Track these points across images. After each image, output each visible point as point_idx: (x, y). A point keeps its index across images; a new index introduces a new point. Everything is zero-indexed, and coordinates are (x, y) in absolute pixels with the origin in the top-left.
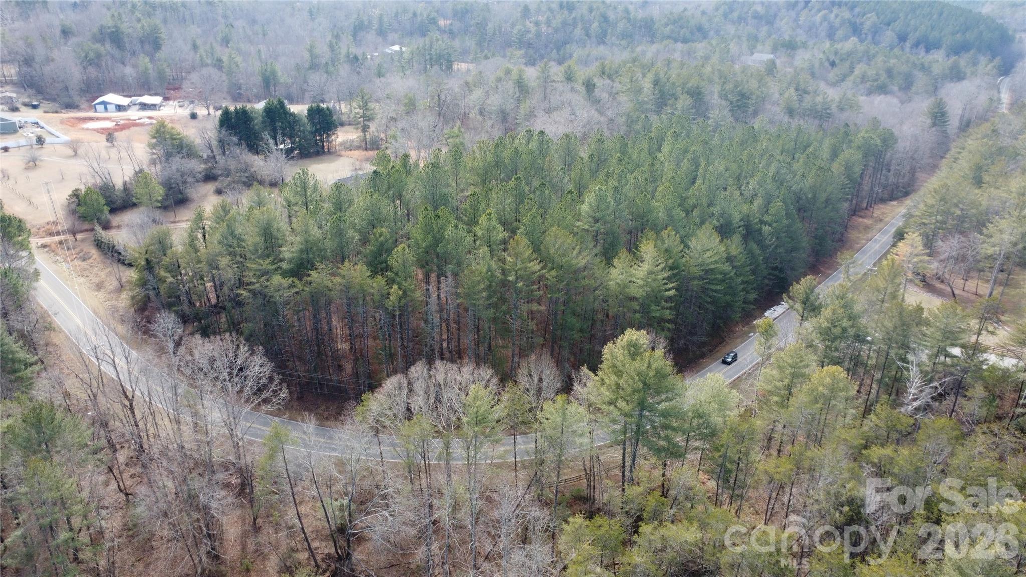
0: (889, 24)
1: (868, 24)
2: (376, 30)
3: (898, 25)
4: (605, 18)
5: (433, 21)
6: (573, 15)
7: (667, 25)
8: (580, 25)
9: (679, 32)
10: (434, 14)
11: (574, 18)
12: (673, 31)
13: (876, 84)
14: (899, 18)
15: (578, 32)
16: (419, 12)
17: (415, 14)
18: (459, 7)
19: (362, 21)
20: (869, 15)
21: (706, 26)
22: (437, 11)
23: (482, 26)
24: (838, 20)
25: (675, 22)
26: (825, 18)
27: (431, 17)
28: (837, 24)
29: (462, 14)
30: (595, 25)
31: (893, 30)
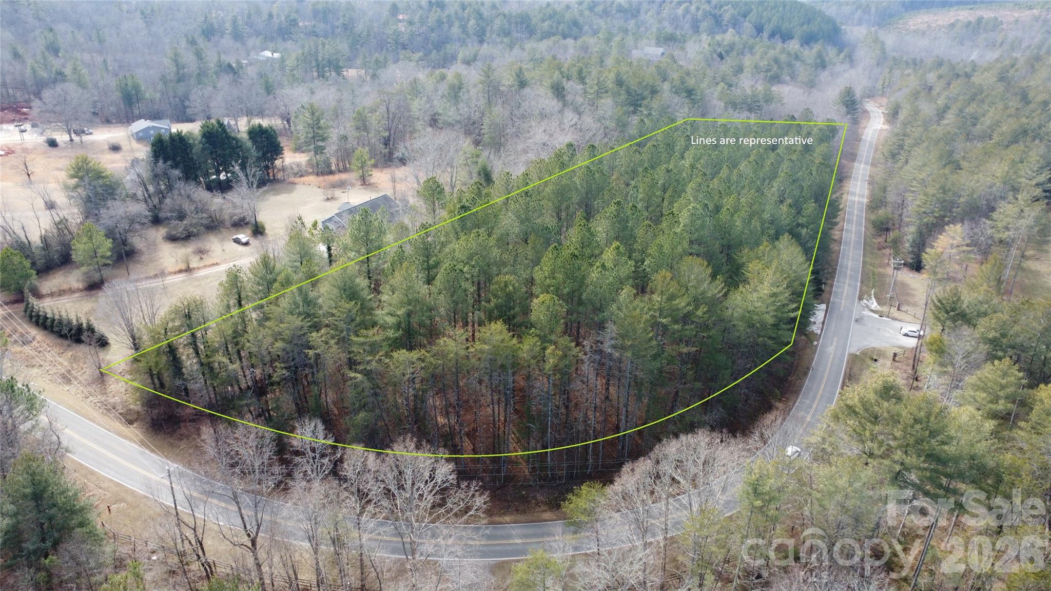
0: (745, 16)
1: (727, 17)
2: (230, 34)
3: (752, 16)
4: (480, 16)
5: (294, 23)
6: (447, 13)
7: (543, 21)
8: (457, 24)
9: (557, 28)
10: (294, 15)
11: (449, 16)
12: (551, 27)
13: (769, 74)
14: (752, 10)
15: (456, 30)
16: (275, 12)
17: (271, 16)
18: (320, 7)
19: (212, 25)
20: (726, 8)
21: (581, 20)
22: (297, 12)
23: (347, 27)
24: (700, 12)
25: (550, 17)
26: (687, 11)
27: (291, 18)
28: (699, 16)
29: (323, 14)
30: (472, 22)
31: (750, 22)
